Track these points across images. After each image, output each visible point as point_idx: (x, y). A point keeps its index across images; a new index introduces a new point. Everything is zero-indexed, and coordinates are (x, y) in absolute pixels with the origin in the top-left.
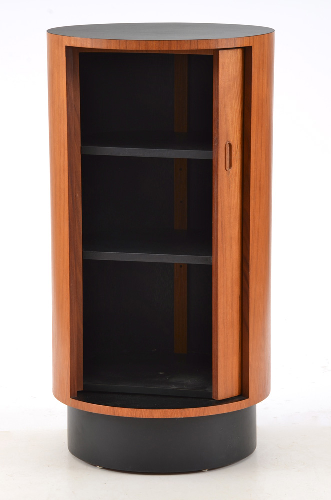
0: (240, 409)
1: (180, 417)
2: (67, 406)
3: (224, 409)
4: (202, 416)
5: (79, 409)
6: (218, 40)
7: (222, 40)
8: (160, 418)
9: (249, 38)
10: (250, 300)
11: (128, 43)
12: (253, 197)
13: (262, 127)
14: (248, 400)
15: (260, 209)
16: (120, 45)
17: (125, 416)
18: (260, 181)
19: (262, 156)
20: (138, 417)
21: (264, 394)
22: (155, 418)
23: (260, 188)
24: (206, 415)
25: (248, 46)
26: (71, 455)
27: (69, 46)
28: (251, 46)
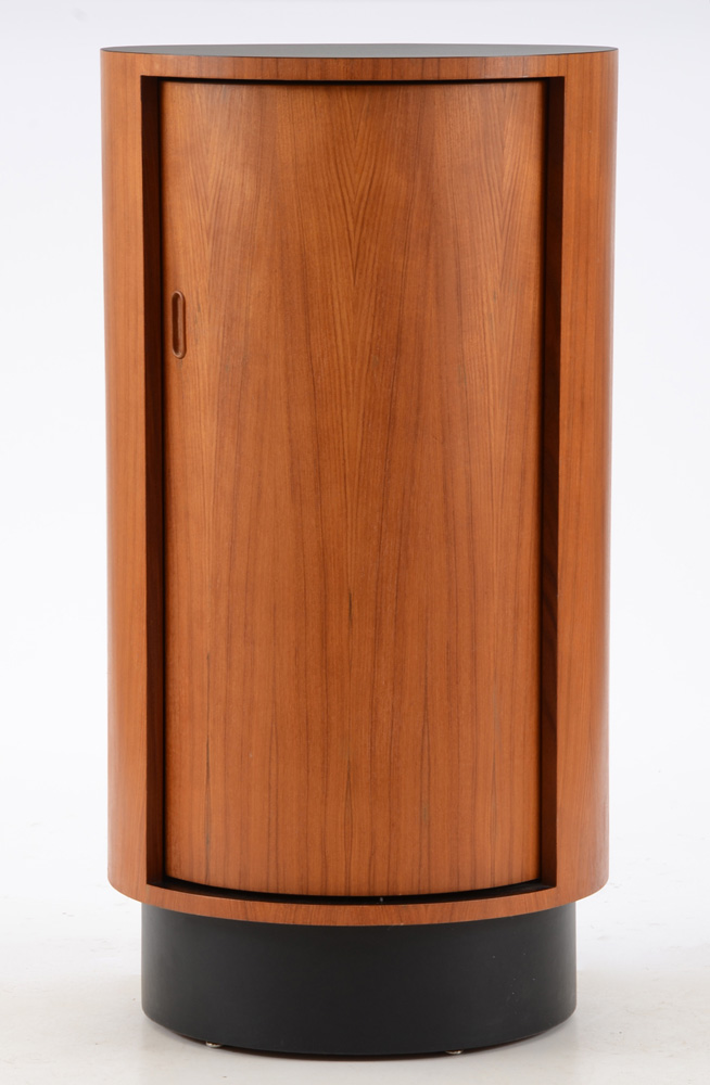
0: (535, 910)
1: (395, 924)
2: (140, 903)
3: (499, 908)
4: (447, 921)
5: (166, 907)
6: (485, 58)
7: (494, 59)
8: (351, 924)
9: (556, 58)
10: (559, 658)
11: (280, 64)
12: (566, 423)
13: (587, 263)
14: (553, 889)
15: (581, 451)
16: (262, 70)
17: (271, 921)
18: (582, 387)
19: (586, 328)
20: (300, 923)
21: (592, 881)
22: (339, 924)
23: (582, 403)
24: (456, 919)
25: (555, 75)
26: (150, 1020)
27: (148, 74)
28: (561, 75)
